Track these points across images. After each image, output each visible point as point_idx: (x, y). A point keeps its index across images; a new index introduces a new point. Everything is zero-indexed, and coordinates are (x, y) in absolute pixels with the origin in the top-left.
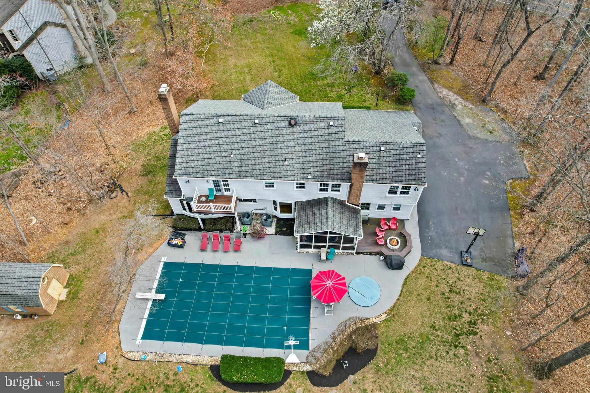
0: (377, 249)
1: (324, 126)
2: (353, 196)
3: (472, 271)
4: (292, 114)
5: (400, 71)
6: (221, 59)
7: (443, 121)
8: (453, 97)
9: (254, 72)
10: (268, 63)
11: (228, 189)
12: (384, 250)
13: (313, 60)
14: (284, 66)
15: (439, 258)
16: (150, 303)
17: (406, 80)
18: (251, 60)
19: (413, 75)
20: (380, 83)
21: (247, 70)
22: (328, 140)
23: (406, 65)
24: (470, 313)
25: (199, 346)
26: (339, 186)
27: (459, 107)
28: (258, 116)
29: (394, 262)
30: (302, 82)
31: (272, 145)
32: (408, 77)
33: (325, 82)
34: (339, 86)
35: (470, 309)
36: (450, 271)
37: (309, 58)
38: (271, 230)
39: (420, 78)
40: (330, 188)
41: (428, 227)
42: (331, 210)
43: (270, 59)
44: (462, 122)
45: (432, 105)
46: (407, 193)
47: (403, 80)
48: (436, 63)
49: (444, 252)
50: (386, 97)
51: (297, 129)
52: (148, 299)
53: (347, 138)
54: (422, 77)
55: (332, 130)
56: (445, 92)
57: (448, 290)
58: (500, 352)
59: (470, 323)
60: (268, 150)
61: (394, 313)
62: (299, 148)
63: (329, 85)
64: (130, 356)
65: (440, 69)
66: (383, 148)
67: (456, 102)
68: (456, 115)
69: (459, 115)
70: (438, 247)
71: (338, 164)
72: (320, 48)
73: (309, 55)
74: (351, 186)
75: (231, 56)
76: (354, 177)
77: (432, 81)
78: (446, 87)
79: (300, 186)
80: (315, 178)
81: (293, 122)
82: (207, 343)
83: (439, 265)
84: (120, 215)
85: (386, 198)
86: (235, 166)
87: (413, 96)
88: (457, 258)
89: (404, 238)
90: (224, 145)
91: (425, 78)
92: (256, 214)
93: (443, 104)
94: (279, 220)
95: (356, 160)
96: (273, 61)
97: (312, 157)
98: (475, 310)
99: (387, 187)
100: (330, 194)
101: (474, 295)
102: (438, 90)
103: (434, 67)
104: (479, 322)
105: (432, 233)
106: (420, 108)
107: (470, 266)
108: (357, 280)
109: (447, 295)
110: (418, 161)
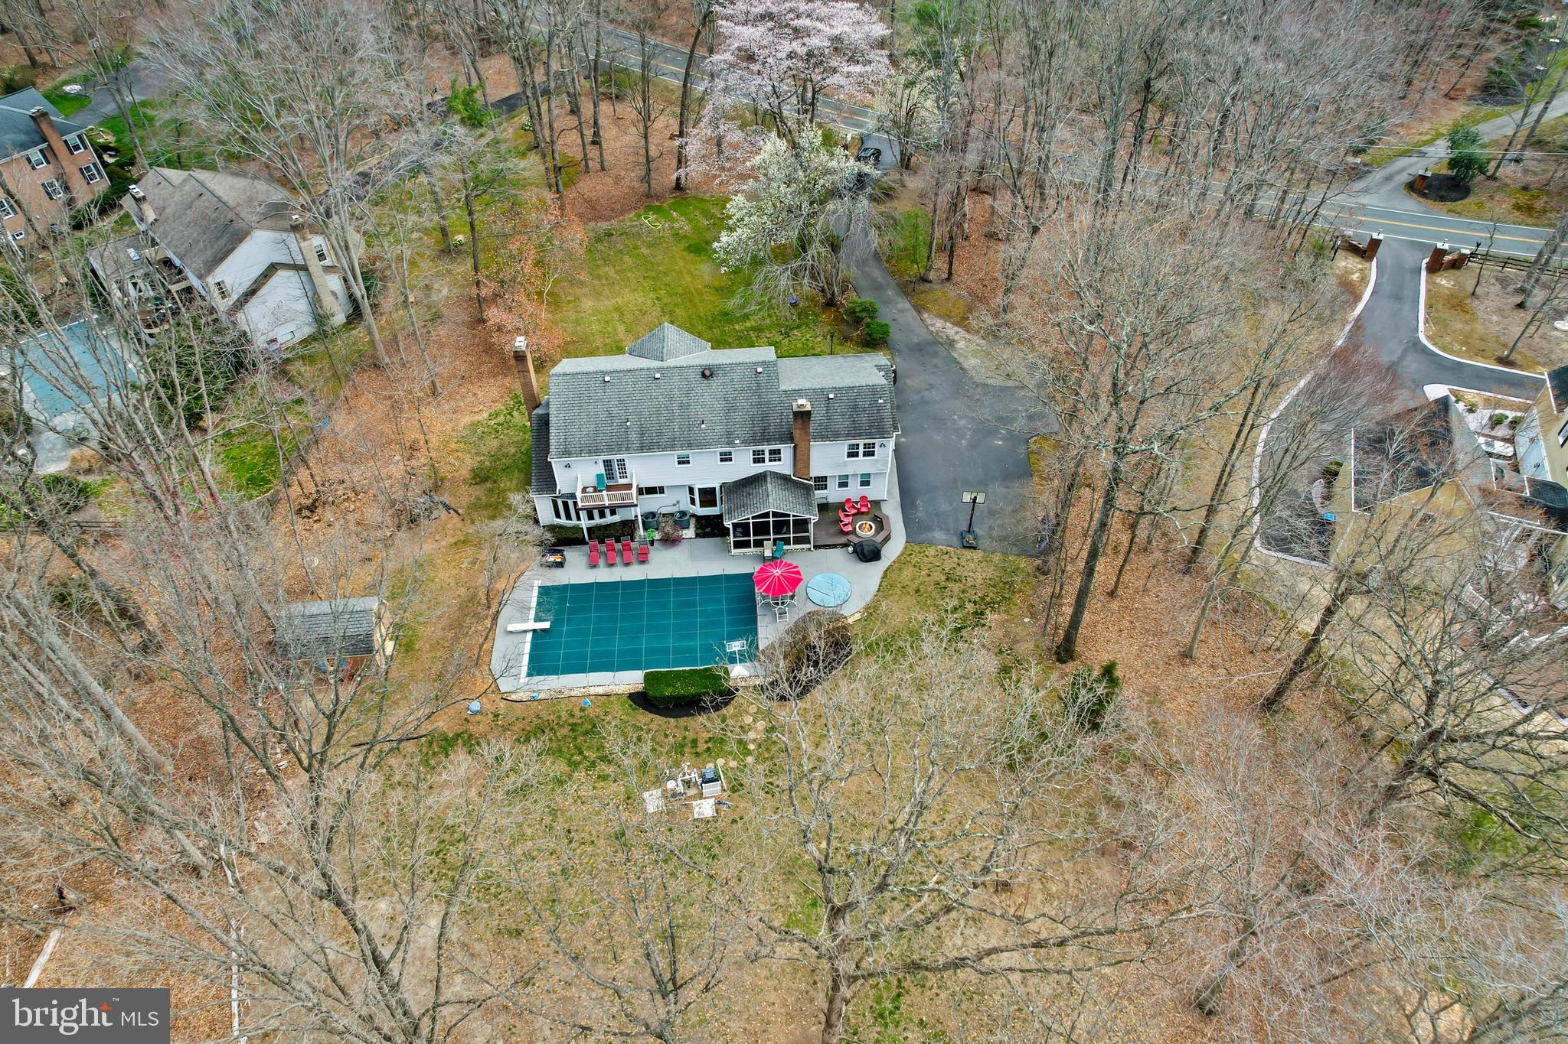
0: (843, 540)
1: (749, 374)
2: (800, 465)
3: (977, 555)
4: (704, 363)
5: (867, 298)
6: (569, 302)
7: (935, 366)
8: (951, 330)
9: (628, 318)
10: (649, 303)
11: (624, 475)
12: (852, 538)
13: (725, 291)
14: (677, 305)
15: (931, 543)
16: (529, 636)
17: (874, 311)
18: (620, 300)
19: (887, 302)
20: (836, 319)
21: (616, 316)
22: (758, 391)
23: (877, 288)
24: (975, 603)
25: (610, 674)
26: (778, 452)
27: (961, 345)
28: (659, 369)
29: (866, 549)
30: (711, 328)
31: (681, 406)
32: (877, 306)
33: (748, 324)
34: (770, 328)
35: (976, 598)
36: (946, 557)
37: (717, 290)
38: (690, 533)
39: (900, 306)
40: (767, 456)
41: (915, 507)
42: (770, 486)
43: (652, 295)
44: (965, 366)
45: (918, 344)
46: (872, 454)
47: (871, 311)
48: (925, 280)
49: (938, 535)
50: (846, 339)
51: (714, 382)
52: (525, 632)
53: (783, 387)
54: (904, 304)
55: (762, 379)
56: (939, 324)
57: (943, 578)
58: (1015, 642)
59: (975, 613)
60: (677, 412)
61: (871, 612)
62: (719, 405)
63: (753, 329)
64: (514, 697)
65: (932, 290)
66: (831, 396)
67: (957, 337)
68: (956, 355)
69: (960, 355)
70: (930, 529)
71: (774, 420)
72: (735, 272)
73: (717, 283)
74: (795, 448)
75: (585, 295)
76: (797, 434)
77: (919, 309)
78: (940, 316)
79: (726, 458)
80: (746, 442)
81: (707, 373)
82: (619, 669)
83: (931, 551)
84: (452, 541)
85: (845, 463)
86: (634, 436)
87: (886, 333)
88: (956, 541)
89: (880, 523)
90: (615, 410)
91: (908, 305)
92: (664, 515)
93: (936, 342)
94: (699, 519)
95: (795, 409)
96: (658, 299)
97: (738, 416)
98: (982, 599)
99: (843, 447)
100: (769, 466)
101: (980, 581)
102: (929, 321)
103: (922, 287)
104: (988, 611)
105: (920, 514)
106: (900, 352)
107: (975, 548)
108: (818, 578)
109: (943, 584)
110: (879, 409)
